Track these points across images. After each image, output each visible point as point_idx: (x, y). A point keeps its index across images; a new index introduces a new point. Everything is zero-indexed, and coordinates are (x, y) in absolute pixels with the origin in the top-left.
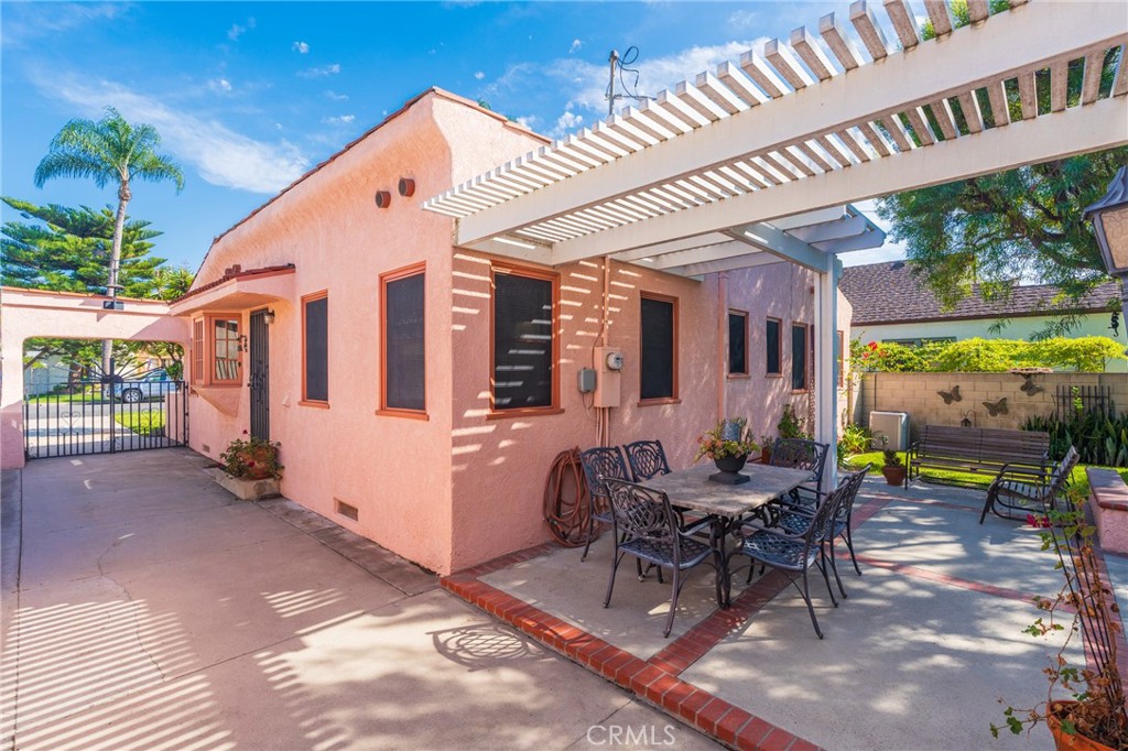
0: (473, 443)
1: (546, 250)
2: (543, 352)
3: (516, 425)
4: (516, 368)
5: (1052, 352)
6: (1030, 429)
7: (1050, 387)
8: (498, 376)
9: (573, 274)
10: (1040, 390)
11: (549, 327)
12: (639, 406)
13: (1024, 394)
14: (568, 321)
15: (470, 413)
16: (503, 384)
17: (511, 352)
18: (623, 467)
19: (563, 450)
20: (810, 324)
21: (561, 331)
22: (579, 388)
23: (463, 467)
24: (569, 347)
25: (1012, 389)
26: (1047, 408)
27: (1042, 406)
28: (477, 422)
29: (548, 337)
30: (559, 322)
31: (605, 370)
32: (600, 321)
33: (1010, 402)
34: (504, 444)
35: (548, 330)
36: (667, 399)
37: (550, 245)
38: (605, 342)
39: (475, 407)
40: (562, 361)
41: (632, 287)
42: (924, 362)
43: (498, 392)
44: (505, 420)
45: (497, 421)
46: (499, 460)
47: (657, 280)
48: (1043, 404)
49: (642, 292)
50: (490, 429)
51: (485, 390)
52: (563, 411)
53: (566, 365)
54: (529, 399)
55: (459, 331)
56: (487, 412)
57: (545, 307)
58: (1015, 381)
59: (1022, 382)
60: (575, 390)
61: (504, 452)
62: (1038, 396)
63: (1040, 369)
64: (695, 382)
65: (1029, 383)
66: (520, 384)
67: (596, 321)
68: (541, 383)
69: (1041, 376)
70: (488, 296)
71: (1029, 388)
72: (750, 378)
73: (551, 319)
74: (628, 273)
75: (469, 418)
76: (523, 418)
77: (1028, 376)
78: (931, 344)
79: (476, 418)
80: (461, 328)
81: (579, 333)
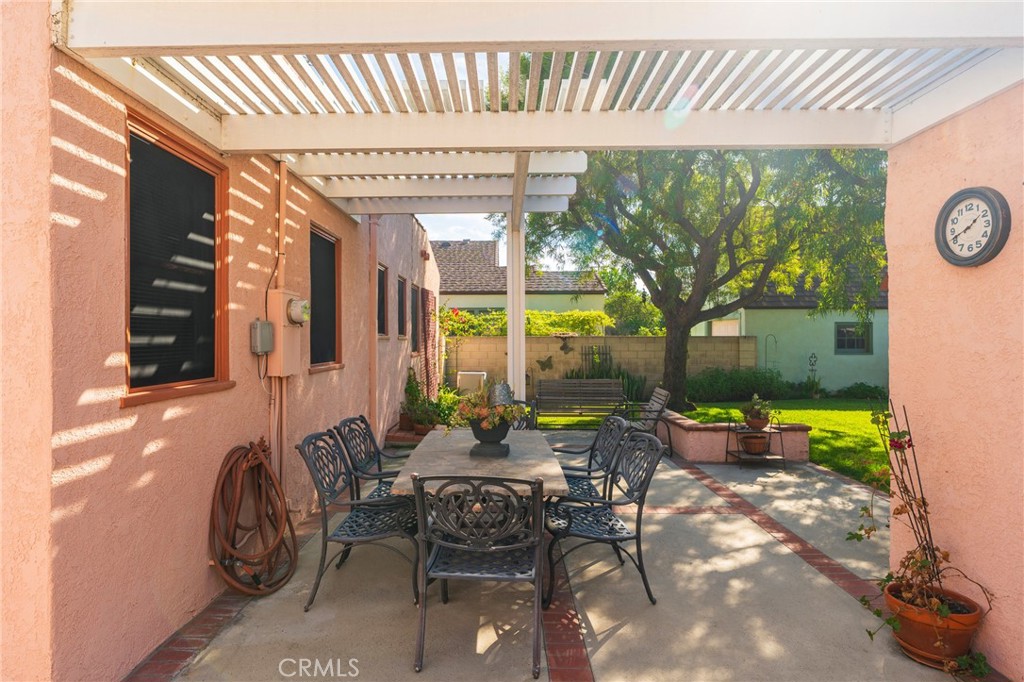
0: (95, 455)
1: (212, 122)
2: (203, 289)
3: (171, 412)
4: (166, 312)
5: (574, 321)
6: (567, 378)
7: (577, 346)
8: (137, 325)
9: (243, 174)
10: (572, 349)
11: (212, 249)
12: (311, 373)
13: (562, 353)
14: (238, 244)
15: (89, 397)
16: (143, 340)
17: (158, 283)
18: (343, 459)
19: (234, 445)
20: (420, 287)
21: (230, 259)
22: (252, 347)
23: (77, 508)
24: (240, 284)
25: (554, 349)
26: (576, 363)
27: (573, 361)
28: (102, 412)
29: (208, 266)
30: (226, 243)
31: (287, 323)
32: (273, 253)
33: (554, 359)
34: (152, 448)
35: (209, 253)
36: (331, 364)
37: (219, 115)
38: (281, 282)
39: (99, 384)
40: (232, 306)
41: (304, 212)
42: (492, 328)
43: (137, 355)
44: (152, 406)
45: (140, 409)
46: (146, 478)
47: (325, 211)
48: (574, 360)
49: (313, 224)
50: (128, 423)
51: (118, 350)
52: (233, 385)
53: (236, 311)
54: (185, 366)
55: (67, 227)
56: (122, 392)
57: (206, 216)
58: (557, 343)
59: (561, 344)
60: (246, 351)
61: (152, 462)
62: (571, 354)
63: (571, 334)
64: (353, 342)
65: (565, 344)
66: (170, 340)
67: (269, 251)
68: (201, 340)
69: (572, 340)
70: (122, 172)
71: (565, 348)
72: (388, 339)
73: (213, 237)
74: (299, 192)
75: (89, 407)
76: (179, 401)
77: (564, 339)
78: (494, 313)
79: (100, 405)
80: (72, 222)
81: (252, 265)
